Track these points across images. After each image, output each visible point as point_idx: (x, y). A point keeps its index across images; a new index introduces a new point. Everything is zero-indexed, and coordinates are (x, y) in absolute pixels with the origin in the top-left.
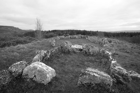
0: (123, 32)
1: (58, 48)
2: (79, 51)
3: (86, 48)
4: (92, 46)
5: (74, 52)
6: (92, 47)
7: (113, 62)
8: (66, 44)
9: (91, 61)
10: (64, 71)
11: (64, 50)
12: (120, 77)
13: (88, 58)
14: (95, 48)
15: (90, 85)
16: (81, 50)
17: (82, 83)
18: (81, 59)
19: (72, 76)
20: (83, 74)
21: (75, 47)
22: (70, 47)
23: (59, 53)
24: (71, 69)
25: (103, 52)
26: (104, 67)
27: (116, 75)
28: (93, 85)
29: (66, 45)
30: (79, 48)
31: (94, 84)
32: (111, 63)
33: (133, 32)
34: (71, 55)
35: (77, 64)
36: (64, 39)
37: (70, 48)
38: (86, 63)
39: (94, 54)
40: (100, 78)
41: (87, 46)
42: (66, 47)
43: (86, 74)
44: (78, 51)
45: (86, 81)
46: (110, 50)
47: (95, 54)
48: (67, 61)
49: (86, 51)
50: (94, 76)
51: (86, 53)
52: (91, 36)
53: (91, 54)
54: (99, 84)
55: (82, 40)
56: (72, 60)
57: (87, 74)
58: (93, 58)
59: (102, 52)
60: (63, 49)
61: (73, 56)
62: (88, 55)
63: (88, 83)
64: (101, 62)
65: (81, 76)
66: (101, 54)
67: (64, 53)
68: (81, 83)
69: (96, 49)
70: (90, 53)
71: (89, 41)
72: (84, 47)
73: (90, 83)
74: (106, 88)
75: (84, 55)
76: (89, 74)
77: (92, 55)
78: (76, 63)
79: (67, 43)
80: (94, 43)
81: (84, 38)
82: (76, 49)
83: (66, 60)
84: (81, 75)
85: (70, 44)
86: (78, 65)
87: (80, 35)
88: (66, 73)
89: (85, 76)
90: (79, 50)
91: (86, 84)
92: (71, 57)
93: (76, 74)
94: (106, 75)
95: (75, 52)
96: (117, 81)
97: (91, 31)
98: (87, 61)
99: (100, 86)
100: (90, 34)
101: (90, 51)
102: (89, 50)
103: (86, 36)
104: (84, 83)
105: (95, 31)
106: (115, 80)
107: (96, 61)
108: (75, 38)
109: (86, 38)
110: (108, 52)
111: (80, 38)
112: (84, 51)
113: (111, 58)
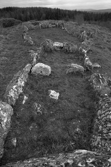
2: (60, 49)
3: (66, 47)
5: (55, 50)
6: (72, 45)
7: (86, 59)
9: (71, 58)
10: (55, 67)
12: (88, 67)
13: (69, 56)
14: (74, 46)
16: (61, 48)
17: (69, 72)
18: (63, 57)
21: (56, 45)
23: (43, 53)
24: (58, 65)
25: (81, 50)
26: (80, 63)
27: (87, 66)
28: (75, 72)
30: (60, 46)
32: (85, 59)
34: (53, 53)
35: (61, 62)
36: (33, 29)
37: (51, 47)
38: (68, 60)
39: (73, 51)
41: (68, 44)
42: (48, 46)
43: (71, 67)
44: (59, 49)
46: (86, 48)
47: (74, 52)
48: (53, 60)
49: (66, 49)
51: (67, 51)
53: (71, 52)
56: (57, 59)
58: (72, 56)
60: (46, 48)
61: (56, 55)
64: (78, 59)
66: (79, 52)
67: (47, 51)
70: (70, 51)
72: (64, 45)
73: (73, 72)
75: (65, 53)
76: (73, 67)
77: (72, 53)
79: (49, 42)
82: (57, 47)
83: (52, 59)
85: (51, 43)
86: (62, 62)
87: (53, 22)
92: (55, 55)
93: (63, 68)
94: (81, 67)
96: (87, 69)
98: (68, 59)
101: (70, 49)
106: (86, 69)
107: (75, 58)
108: (48, 27)
109: (62, 27)
110: (84, 51)
111: (54, 27)
112: (65, 49)
113: (86, 55)
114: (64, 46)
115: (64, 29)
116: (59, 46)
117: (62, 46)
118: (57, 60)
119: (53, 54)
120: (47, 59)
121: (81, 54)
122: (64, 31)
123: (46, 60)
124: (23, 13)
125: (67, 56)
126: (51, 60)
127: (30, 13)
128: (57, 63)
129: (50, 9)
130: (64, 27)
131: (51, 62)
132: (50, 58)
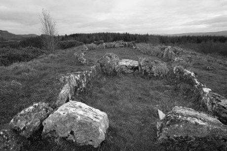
0: (187, 36)
1: (97, 68)
2: (132, 71)
3: (145, 65)
4: (156, 61)
5: (123, 73)
6: (156, 63)
7: (205, 90)
8: (109, 58)
9: (158, 89)
10: (120, 112)
11: (106, 70)
13: (152, 83)
14: (161, 64)
15: (184, 141)
16: (135, 69)
17: (169, 137)
18: (140, 86)
19: (137, 121)
20: (172, 121)
21: (125, 64)
22: (116, 64)
23: (99, 77)
24: (130, 105)
25: (181, 72)
28: (192, 140)
29: (109, 62)
30: (131, 65)
31: (194, 139)
33: (201, 35)
34: (119, 78)
35: (137, 96)
36: (95, 49)
37: (116, 67)
38: (152, 93)
39: (160, 75)
40: (208, 128)
41: (147, 62)
42: (109, 64)
43: (179, 122)
44: (129, 71)
45: (177, 135)
47: (162, 75)
48: (118, 92)
49: (145, 71)
50: (196, 124)
51: (146, 73)
52: (138, 42)
53: (155, 75)
54: (205, 138)
55: (126, 50)
56: (126, 89)
57: (183, 121)
58: (160, 83)
59: (178, 71)
60: (105, 68)
61: (123, 82)
62: (150, 78)
63: (181, 137)
64: (176, 90)
65: (168, 125)
66: (175, 75)
67: (106, 74)
68: (166, 138)
69: (163, 66)
70: (153, 74)
71: (139, 51)
72: (141, 63)
73: (187, 137)
74: (217, 144)
75: (142, 77)
76: (187, 121)
77: (157, 78)
78: (134, 94)
79: (111, 57)
80: (148, 54)
81: (129, 46)
82: (126, 66)
83: (115, 89)
84: (168, 123)
85: (116, 59)
86: (140, 98)
87: (121, 42)
88: (125, 115)
89: (177, 125)
90: (131, 69)
91: (176, 138)
92: (121, 82)
95: (125, 73)
97: (136, 35)
98: (153, 89)
99: (206, 142)
100: (135, 39)
101: (153, 69)
102: (150, 69)
103: (133, 43)
104: (174, 137)
105: (143, 34)
107: (167, 88)
108: (114, 47)
109: (132, 46)
110: (189, 72)
111: (122, 47)
112: (141, 70)
113: (197, 82)
114: (140, 65)
115: (135, 49)
116: (129, 66)
117: (136, 66)
118: (127, 93)
119: (118, 80)
120: (103, 89)
121: (181, 79)
122: (136, 50)
123: (101, 92)
124: (88, 38)
125: (147, 83)
126: (113, 92)
127: (96, 37)
128: (126, 100)
129: (119, 34)
130: (135, 46)
131: (111, 96)
132: (112, 88)
